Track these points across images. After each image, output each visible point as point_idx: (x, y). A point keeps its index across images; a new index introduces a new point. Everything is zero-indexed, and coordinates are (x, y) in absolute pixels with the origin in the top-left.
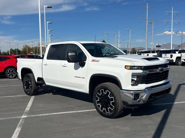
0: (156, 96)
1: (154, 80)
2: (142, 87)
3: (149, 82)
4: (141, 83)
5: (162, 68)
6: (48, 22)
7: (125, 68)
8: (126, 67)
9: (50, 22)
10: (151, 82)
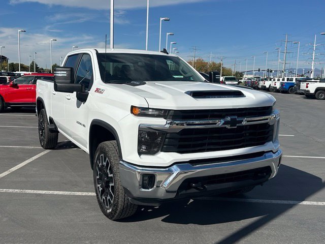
0: (208, 183)
1: (209, 144)
2: (165, 158)
3: (191, 149)
4: (167, 150)
5: (236, 117)
6: (163, 19)
7: (132, 112)
8: (134, 110)
9: (166, 18)
10: (199, 148)
